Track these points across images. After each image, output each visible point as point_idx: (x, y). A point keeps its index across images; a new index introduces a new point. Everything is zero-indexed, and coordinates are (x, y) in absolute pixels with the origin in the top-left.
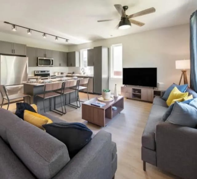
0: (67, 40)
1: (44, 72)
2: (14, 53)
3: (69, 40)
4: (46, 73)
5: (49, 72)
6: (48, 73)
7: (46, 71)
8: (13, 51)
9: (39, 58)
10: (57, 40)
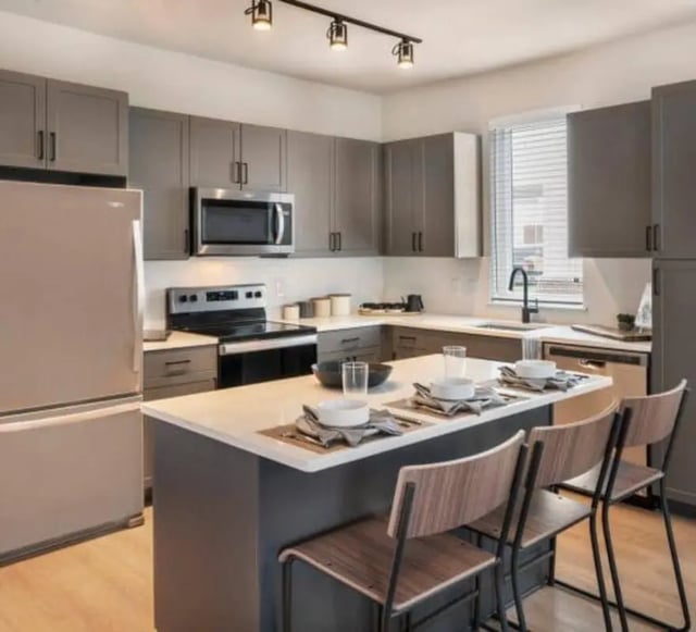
0: (406, 45)
1: (232, 296)
2: (53, 159)
3: (418, 41)
4: (242, 303)
5: (258, 295)
6: (254, 303)
7: (242, 293)
8: (45, 142)
9: (202, 194)
10: (338, 48)
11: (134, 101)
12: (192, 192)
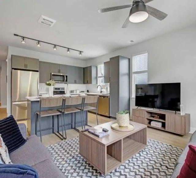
11: (40, 60)
12: (51, 74)
